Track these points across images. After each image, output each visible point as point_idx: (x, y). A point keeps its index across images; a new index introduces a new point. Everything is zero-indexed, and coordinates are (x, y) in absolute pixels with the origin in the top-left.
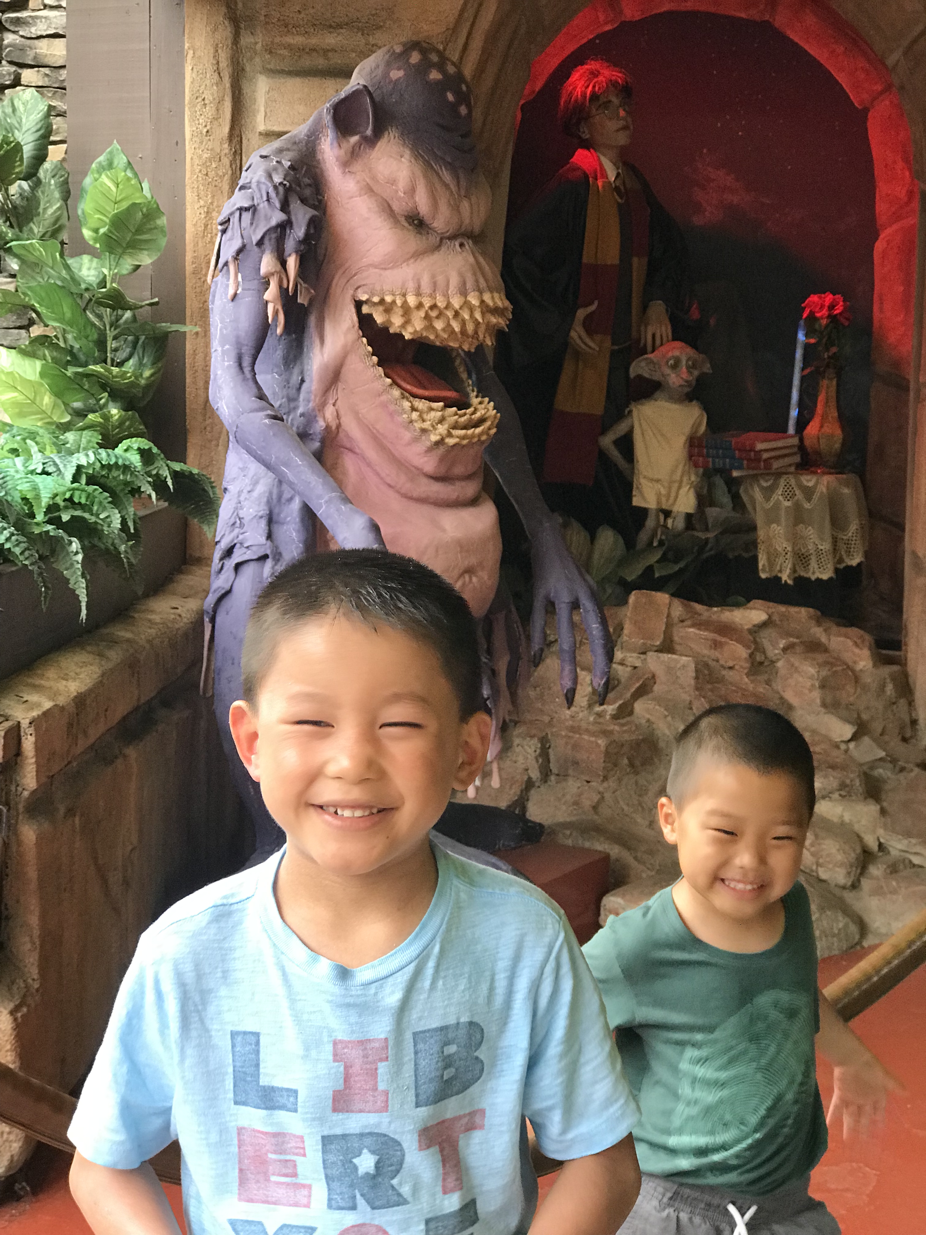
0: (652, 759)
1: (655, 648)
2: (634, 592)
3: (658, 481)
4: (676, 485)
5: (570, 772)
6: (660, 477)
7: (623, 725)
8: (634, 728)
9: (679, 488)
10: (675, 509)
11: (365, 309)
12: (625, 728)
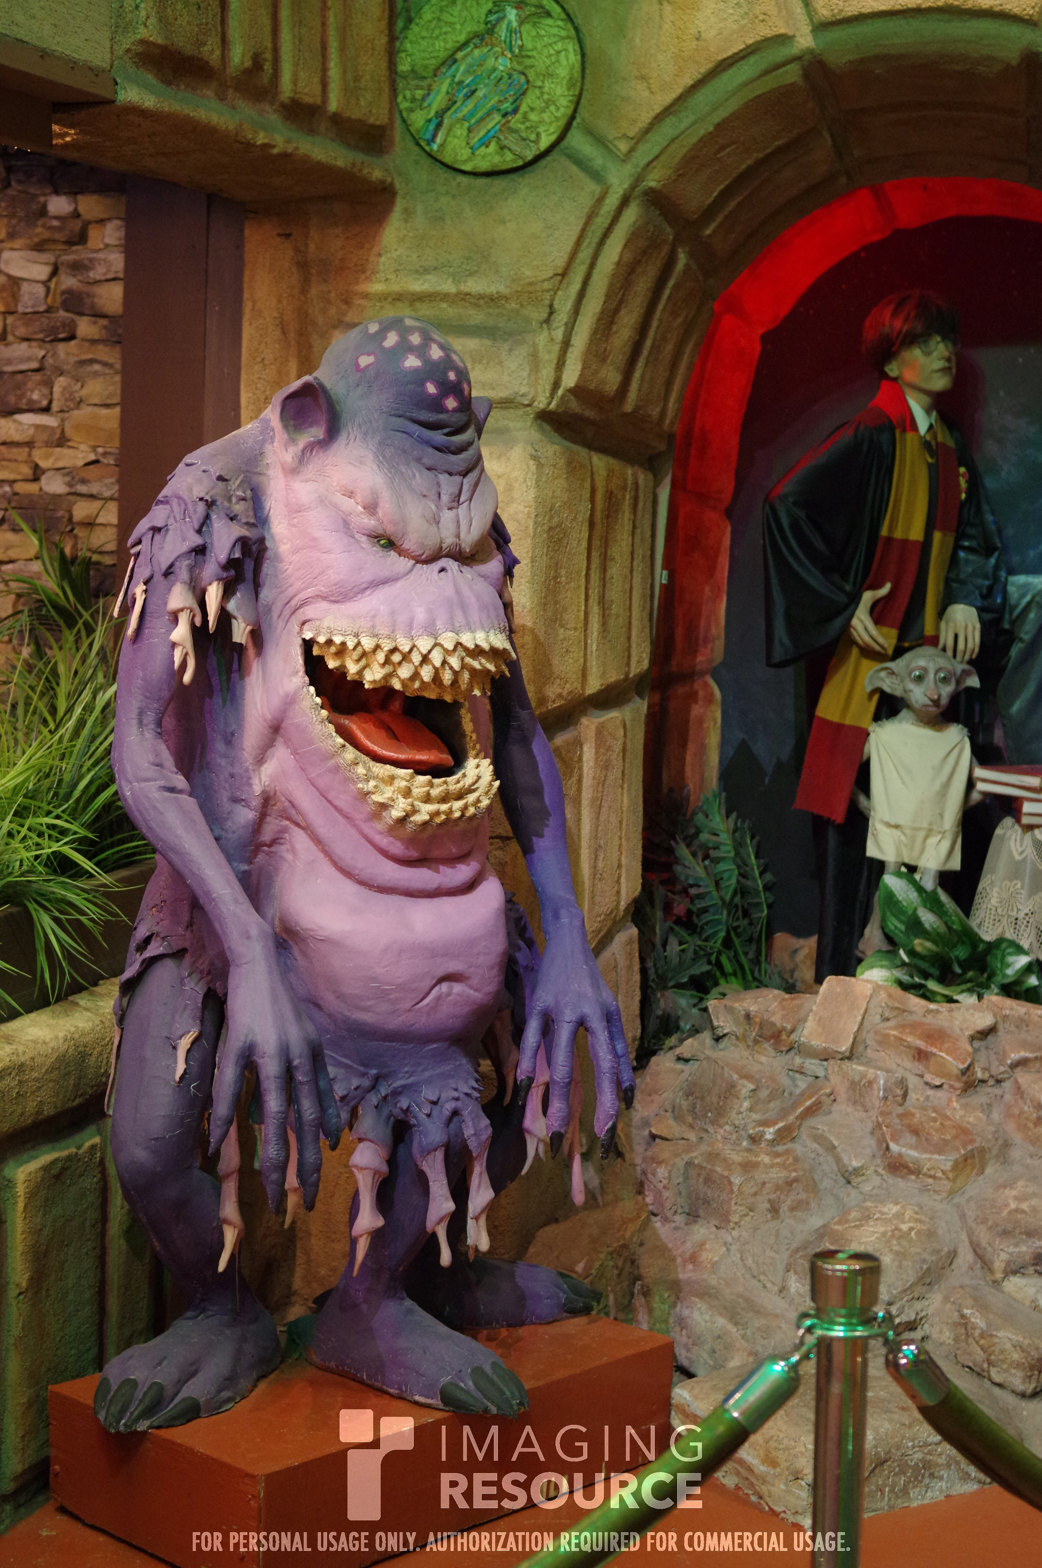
0: (808, 1203)
1: (840, 1056)
2: (828, 978)
3: (897, 827)
4: (921, 835)
5: (701, 1212)
6: (901, 822)
7: (777, 1155)
8: (791, 1160)
9: (926, 837)
10: (922, 863)
11: (316, 652)
12: (778, 1160)
